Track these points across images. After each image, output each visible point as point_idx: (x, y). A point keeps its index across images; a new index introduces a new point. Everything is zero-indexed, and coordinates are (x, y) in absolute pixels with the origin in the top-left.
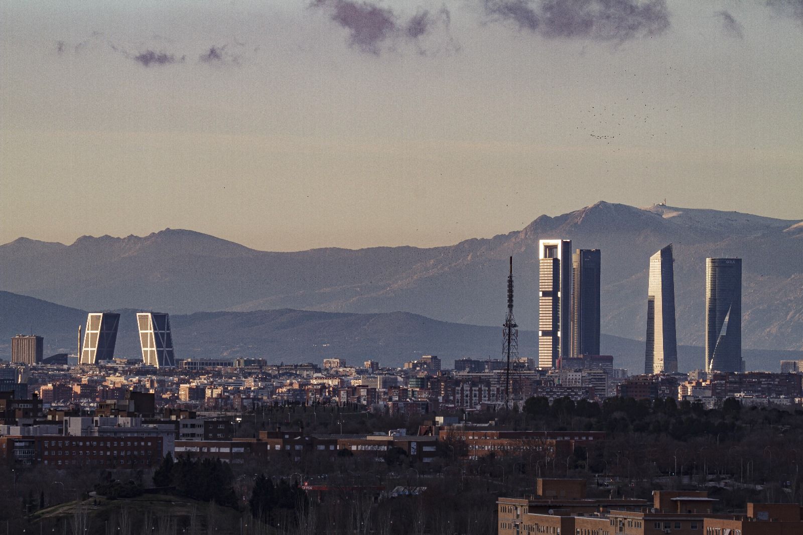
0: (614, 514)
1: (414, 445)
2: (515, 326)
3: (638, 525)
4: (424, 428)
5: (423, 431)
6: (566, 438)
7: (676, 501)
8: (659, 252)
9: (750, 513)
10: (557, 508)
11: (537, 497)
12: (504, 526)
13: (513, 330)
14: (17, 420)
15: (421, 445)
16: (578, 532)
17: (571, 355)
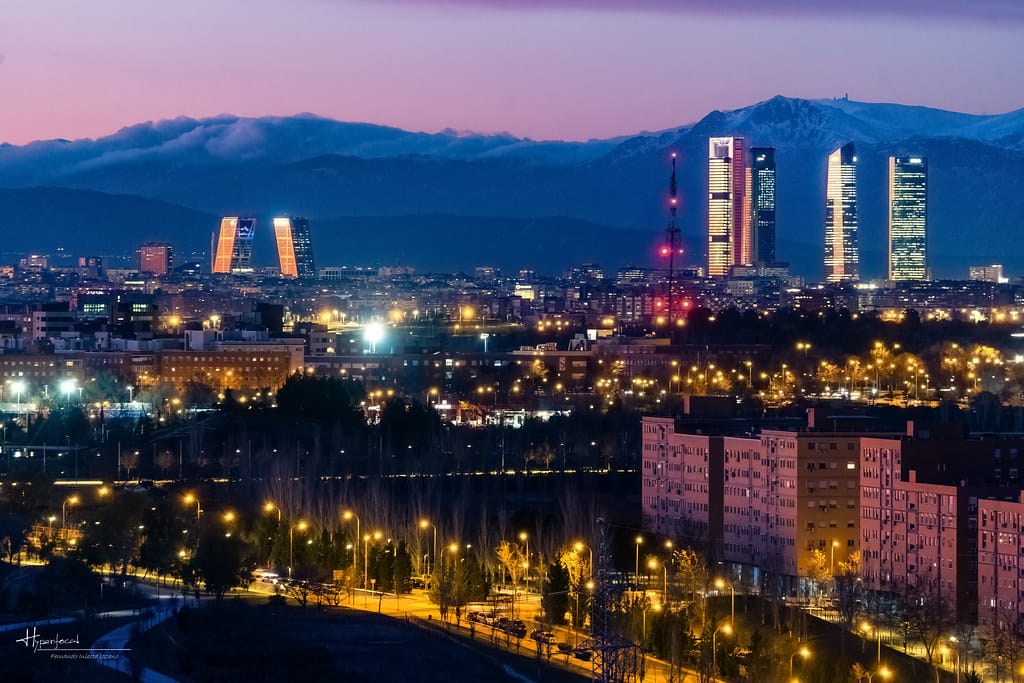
0: (766, 434)
1: (562, 361)
2: (678, 231)
3: (791, 446)
4: (575, 342)
5: (575, 345)
6: (729, 352)
7: (832, 419)
8: (839, 151)
9: (910, 431)
10: (706, 430)
11: (684, 416)
12: (648, 447)
13: (676, 236)
14: (136, 333)
15: (570, 359)
16: (727, 453)
17: (743, 262)
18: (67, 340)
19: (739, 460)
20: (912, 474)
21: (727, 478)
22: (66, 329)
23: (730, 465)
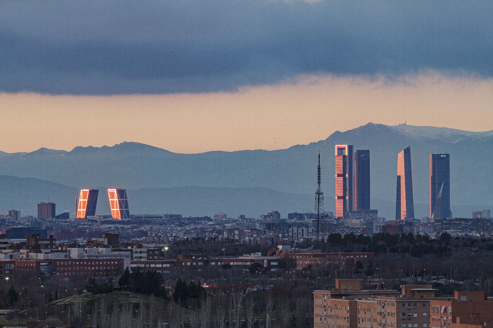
0: (379, 298)
1: (265, 261)
2: (322, 194)
3: (393, 305)
4: (271, 252)
5: (271, 254)
6: (352, 257)
7: (414, 291)
8: (403, 152)
9: (456, 297)
10: (347, 296)
11: (336, 290)
12: (317, 306)
13: (321, 196)
14: (41, 250)
15: (269, 261)
16: (359, 309)
17: (354, 210)
18: (6, 254)
19: (365, 313)
20: (458, 319)
21: (359, 322)
22: (4, 248)
23: (361, 315)
